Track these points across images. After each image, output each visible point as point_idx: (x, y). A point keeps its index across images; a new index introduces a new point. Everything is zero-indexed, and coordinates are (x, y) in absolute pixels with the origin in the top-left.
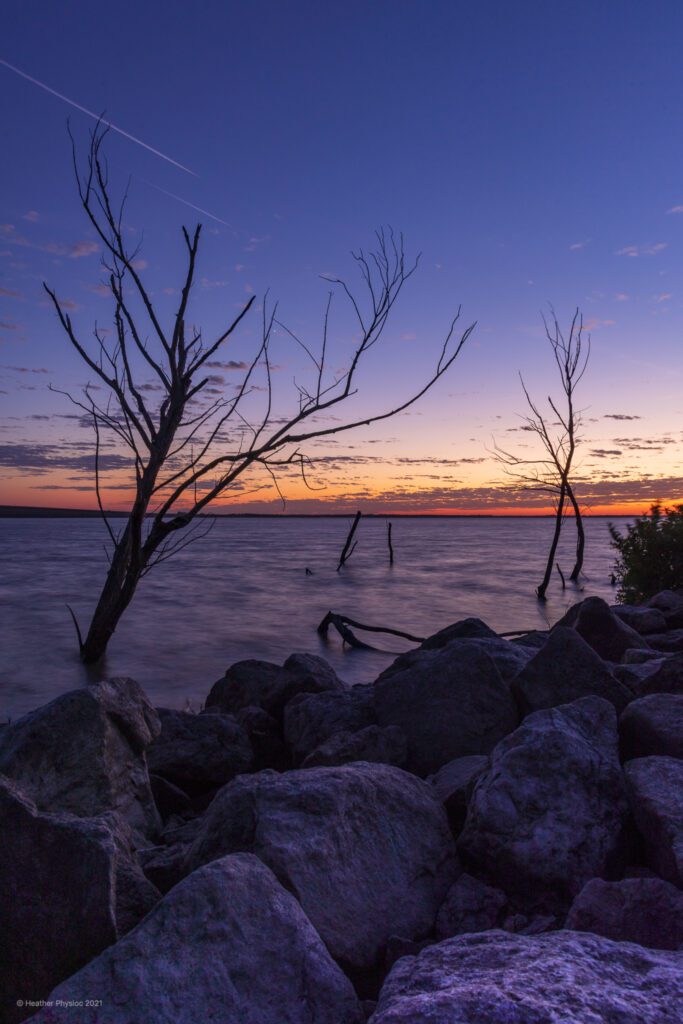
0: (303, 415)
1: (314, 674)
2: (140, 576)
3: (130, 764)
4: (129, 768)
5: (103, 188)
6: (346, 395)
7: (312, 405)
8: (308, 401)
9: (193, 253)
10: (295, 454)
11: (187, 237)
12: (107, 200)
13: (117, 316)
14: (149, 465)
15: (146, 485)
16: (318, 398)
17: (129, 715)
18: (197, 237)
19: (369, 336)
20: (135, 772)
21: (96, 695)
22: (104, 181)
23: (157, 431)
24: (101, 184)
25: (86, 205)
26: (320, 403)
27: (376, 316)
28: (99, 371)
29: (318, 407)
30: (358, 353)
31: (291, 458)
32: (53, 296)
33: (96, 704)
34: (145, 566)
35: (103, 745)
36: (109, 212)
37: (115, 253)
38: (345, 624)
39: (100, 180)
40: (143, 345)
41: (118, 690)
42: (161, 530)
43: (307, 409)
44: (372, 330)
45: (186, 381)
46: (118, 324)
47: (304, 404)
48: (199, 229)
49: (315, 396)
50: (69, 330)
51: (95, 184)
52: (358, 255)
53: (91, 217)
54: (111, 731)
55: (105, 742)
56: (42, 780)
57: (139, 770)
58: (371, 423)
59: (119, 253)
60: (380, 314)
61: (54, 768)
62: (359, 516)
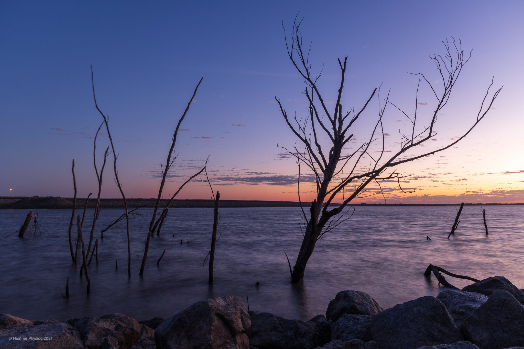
0: (403, 150)
1: (357, 303)
2: (317, 240)
3: (228, 341)
4: (227, 343)
5: (300, 47)
6: (430, 136)
7: (410, 144)
8: (407, 142)
9: (343, 71)
10: (393, 173)
11: (340, 63)
12: (302, 53)
13: (310, 107)
14: (324, 181)
15: (322, 192)
16: (412, 140)
17: (228, 316)
18: (345, 63)
19: (442, 101)
20: (230, 345)
21: (210, 304)
22: (300, 45)
23: (328, 163)
24: (299, 46)
25: (291, 58)
26: (414, 143)
27: (446, 89)
28: (299, 136)
29: (413, 145)
30: (436, 112)
31: (391, 175)
32: (279, 102)
33: (209, 309)
34: (320, 234)
35: (211, 329)
36: (303, 58)
37: (305, 77)
38: (440, 272)
39: (299, 44)
40: (321, 121)
41: (227, 302)
42: (327, 216)
43: (405, 147)
44: (444, 98)
45: (342, 136)
46: (311, 111)
47: (403, 144)
48: (346, 58)
49: (411, 139)
50: (286, 117)
51: (296, 46)
52: (433, 57)
53: (294, 62)
54: (216, 322)
55: (212, 328)
56: (180, 343)
57: (233, 345)
58: (435, 153)
59: (307, 77)
60: (448, 89)
61: (186, 338)
62: (462, 205)
